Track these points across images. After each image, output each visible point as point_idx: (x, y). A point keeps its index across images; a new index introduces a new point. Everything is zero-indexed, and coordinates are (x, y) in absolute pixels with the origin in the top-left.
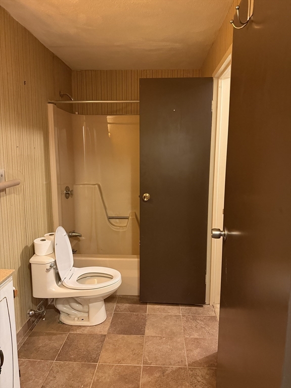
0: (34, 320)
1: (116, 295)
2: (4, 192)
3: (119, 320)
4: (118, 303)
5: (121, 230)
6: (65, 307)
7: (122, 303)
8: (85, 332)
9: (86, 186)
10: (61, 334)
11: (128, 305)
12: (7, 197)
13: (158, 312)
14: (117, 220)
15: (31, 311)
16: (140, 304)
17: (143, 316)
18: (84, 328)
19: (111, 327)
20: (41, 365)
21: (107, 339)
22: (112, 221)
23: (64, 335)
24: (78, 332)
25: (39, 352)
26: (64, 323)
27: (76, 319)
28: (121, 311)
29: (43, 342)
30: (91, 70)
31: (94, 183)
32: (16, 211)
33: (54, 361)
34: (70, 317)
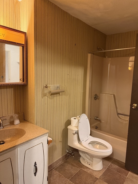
0: (69, 155)
1: (113, 158)
2: (59, 94)
3: (109, 174)
4: (112, 163)
5: (124, 122)
6: (83, 154)
7: (115, 164)
8: (89, 172)
9: (107, 95)
10: (78, 167)
11: (117, 166)
12: (60, 97)
13: (135, 179)
14: (123, 116)
15: (68, 150)
16: (125, 169)
17: (124, 177)
18: (88, 169)
19: (103, 175)
20: (63, 179)
21: (97, 181)
22: (120, 116)
23: (78, 169)
24: (85, 170)
25: (65, 172)
26: (81, 162)
27: (86, 163)
28: (112, 169)
29: (68, 167)
30: (117, 34)
31: (112, 94)
32: (65, 103)
33: (69, 180)
34: (84, 160)
